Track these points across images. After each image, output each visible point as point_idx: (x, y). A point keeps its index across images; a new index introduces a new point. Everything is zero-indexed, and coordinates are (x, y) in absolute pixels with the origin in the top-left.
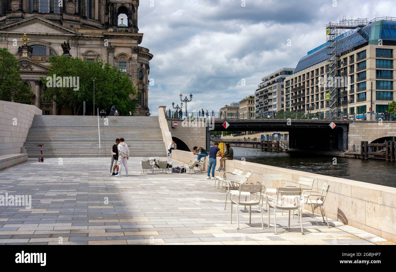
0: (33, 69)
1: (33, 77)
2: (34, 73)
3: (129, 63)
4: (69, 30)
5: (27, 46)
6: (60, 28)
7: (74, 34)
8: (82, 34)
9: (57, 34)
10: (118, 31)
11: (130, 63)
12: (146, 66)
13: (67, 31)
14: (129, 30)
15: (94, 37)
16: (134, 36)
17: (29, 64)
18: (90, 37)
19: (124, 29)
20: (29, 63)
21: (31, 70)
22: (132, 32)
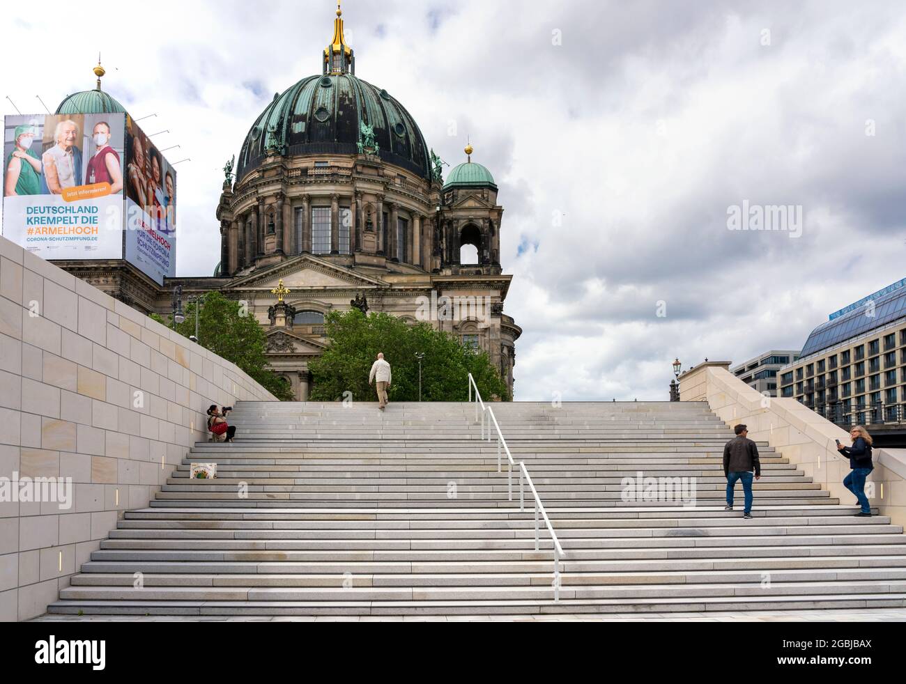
0: (296, 349)
1: (296, 366)
2: (298, 356)
3: (483, 337)
4: (366, 279)
5: (284, 304)
6: (350, 276)
7: (376, 284)
8: (391, 285)
9: (344, 288)
10: (460, 274)
11: (485, 336)
12: (509, 351)
13: (363, 280)
14: (483, 270)
15: (414, 289)
16: (494, 281)
17: (288, 339)
18: (407, 290)
19: (473, 269)
20: (288, 337)
21: (293, 353)
22: (489, 274)
